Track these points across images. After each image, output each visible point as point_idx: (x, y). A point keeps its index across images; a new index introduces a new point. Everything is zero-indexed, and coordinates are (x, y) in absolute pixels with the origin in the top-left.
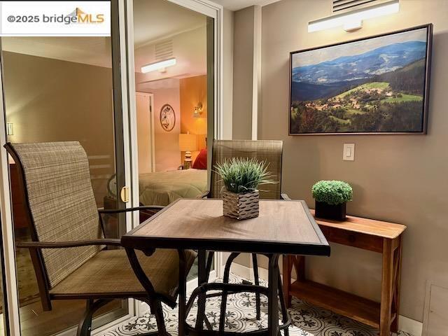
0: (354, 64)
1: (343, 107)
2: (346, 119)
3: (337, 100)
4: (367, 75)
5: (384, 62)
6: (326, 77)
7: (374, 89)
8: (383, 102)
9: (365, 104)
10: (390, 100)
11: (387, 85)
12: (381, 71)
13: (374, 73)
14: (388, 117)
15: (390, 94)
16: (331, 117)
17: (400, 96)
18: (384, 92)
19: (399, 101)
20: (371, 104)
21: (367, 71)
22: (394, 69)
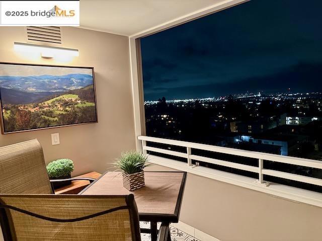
0: (55, 81)
1: (51, 109)
2: (54, 117)
3: (46, 105)
4: (65, 89)
5: (73, 83)
6: (35, 87)
7: (70, 99)
8: (76, 106)
9: (66, 107)
10: (80, 105)
11: (77, 97)
12: (73, 88)
13: (69, 89)
14: (80, 114)
15: (79, 102)
16: (43, 116)
17: (85, 103)
18: (76, 100)
19: (84, 105)
20: (69, 107)
21: (65, 87)
22: (80, 88)
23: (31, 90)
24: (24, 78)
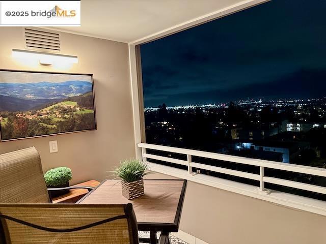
0: (54, 88)
1: (49, 116)
2: (52, 125)
3: (45, 112)
4: (63, 96)
5: (72, 90)
6: (33, 94)
7: (69, 106)
8: (74, 113)
9: (64, 114)
10: (79, 112)
11: (76, 104)
12: (72, 95)
13: (67, 96)
14: (78, 122)
15: (78, 109)
16: (41, 124)
17: (83, 110)
18: (75, 107)
19: (83, 113)
20: (68, 115)
21: (64, 94)
22: (79, 95)
23: (29, 97)
24: (22, 85)
